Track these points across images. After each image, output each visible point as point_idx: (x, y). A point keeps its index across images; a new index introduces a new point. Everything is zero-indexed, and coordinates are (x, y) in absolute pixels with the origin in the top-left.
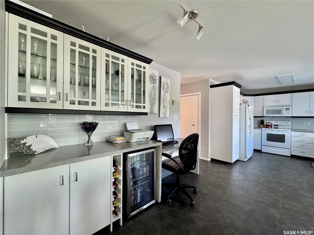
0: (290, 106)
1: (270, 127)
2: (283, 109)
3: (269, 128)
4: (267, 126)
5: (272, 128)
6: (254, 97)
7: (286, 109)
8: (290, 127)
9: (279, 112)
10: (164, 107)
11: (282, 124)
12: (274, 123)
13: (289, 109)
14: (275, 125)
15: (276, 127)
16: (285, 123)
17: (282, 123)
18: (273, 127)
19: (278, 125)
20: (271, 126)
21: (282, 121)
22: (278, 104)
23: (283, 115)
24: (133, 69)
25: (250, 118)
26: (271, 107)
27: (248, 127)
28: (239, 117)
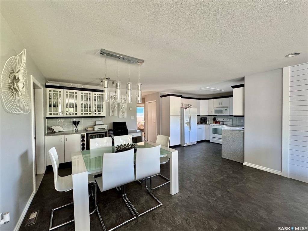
0: (228, 107)
2: (224, 109)
4: (216, 123)
5: (219, 124)
6: (208, 100)
7: (226, 109)
8: (231, 123)
9: (221, 111)
10: (122, 112)
11: (226, 121)
12: (221, 120)
14: (222, 122)
15: (222, 123)
16: (228, 120)
21: (226, 119)
22: (222, 106)
23: (224, 114)
24: (95, 97)
25: (189, 117)
26: (217, 108)
27: (185, 123)
28: (179, 117)
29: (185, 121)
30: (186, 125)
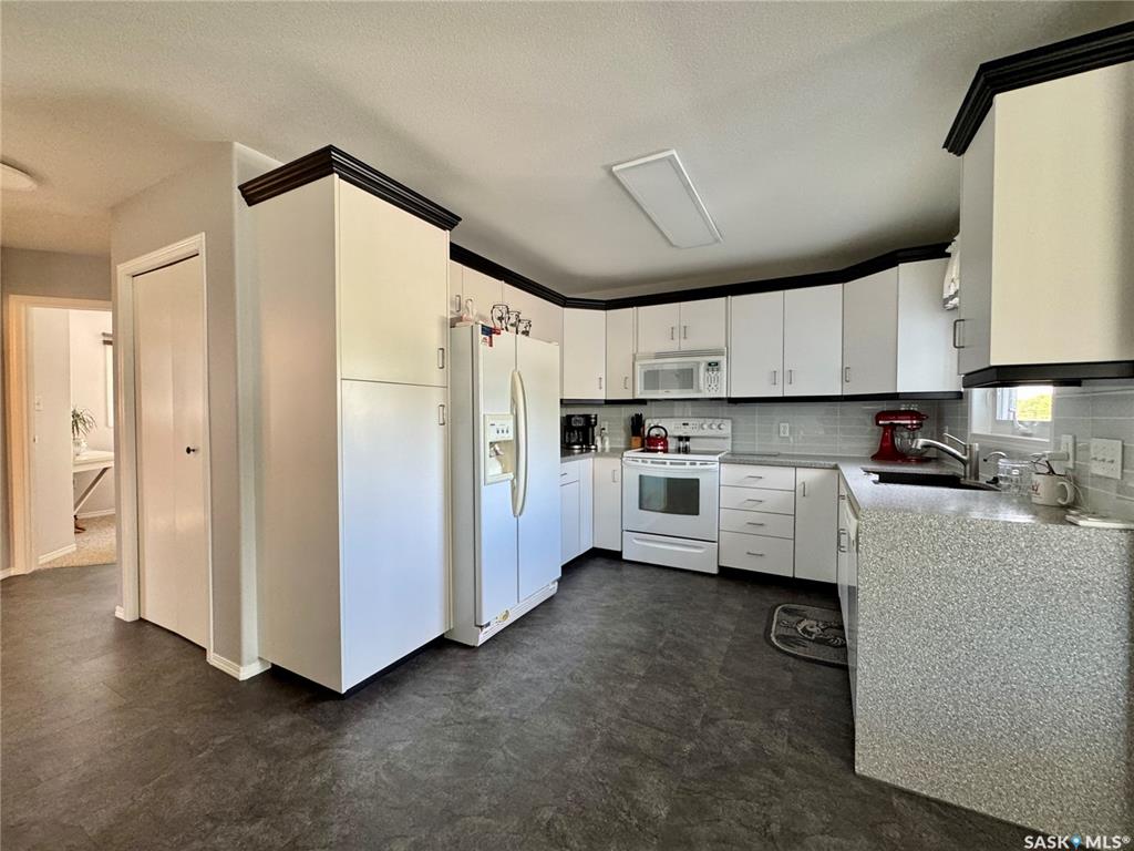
0: (721, 353)
1: (659, 448)
2: (698, 363)
3: (656, 451)
4: (651, 444)
5: (665, 451)
6: (603, 312)
7: (710, 364)
8: (727, 446)
11: (701, 433)
12: (673, 427)
13: (717, 364)
14: (680, 438)
15: (682, 444)
16: (710, 427)
17: (702, 427)
18: (672, 444)
19: (687, 439)
20: (666, 444)
21: (702, 421)
22: (686, 345)
23: (699, 391)
25: (514, 401)
26: (659, 356)
27: (484, 451)
28: (437, 397)
29: (488, 435)
30: (492, 469)
